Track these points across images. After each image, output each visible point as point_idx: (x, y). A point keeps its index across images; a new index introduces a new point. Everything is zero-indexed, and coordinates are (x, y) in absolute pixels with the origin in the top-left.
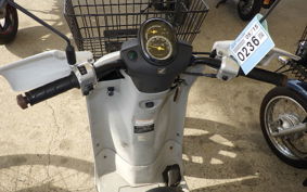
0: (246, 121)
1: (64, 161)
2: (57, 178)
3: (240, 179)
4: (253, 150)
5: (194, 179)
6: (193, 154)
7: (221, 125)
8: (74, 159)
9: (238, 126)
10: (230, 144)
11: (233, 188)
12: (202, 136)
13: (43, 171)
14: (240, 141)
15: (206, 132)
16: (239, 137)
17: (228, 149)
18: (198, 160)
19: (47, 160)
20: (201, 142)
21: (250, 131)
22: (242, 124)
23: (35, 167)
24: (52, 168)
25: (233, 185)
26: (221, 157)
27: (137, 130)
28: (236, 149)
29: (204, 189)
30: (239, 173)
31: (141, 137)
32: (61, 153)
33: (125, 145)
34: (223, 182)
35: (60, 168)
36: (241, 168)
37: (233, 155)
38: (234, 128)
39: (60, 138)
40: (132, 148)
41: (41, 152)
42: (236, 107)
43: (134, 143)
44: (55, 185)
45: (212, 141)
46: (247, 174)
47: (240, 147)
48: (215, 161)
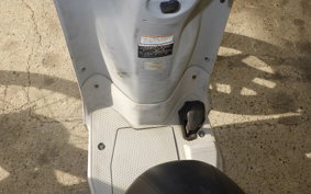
0: (294, 40)
1: (49, 82)
2: (40, 103)
3: (276, 116)
4: (298, 79)
5: (218, 113)
6: (219, 81)
7: (259, 43)
8: (62, 80)
9: (282, 46)
10: (269, 70)
11: (266, 128)
12: (233, 57)
13: (21, 94)
14: (282, 66)
15: (239, 52)
16: (282, 61)
17: (265, 76)
18: (225, 88)
19: (27, 79)
20: (231, 65)
21: (297, 54)
22: (288, 44)
23: (10, 88)
24: (33, 90)
25: (268, 123)
26: (255, 87)
27: (143, 53)
28: (275, 77)
29: (228, 126)
30: (277, 109)
31: (149, 64)
32: (44, 71)
33: (123, 74)
34: (254, 118)
35: (44, 91)
36: (280, 102)
37: (271, 85)
38: (276, 48)
39: (42, 51)
40: (134, 79)
41: (18, 68)
42: (282, 19)
43: (137, 73)
44: (38, 112)
45: (245, 65)
46: (287, 111)
47: (282, 73)
48: (246, 92)
